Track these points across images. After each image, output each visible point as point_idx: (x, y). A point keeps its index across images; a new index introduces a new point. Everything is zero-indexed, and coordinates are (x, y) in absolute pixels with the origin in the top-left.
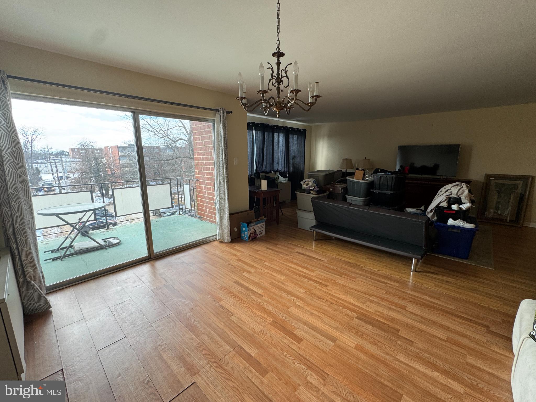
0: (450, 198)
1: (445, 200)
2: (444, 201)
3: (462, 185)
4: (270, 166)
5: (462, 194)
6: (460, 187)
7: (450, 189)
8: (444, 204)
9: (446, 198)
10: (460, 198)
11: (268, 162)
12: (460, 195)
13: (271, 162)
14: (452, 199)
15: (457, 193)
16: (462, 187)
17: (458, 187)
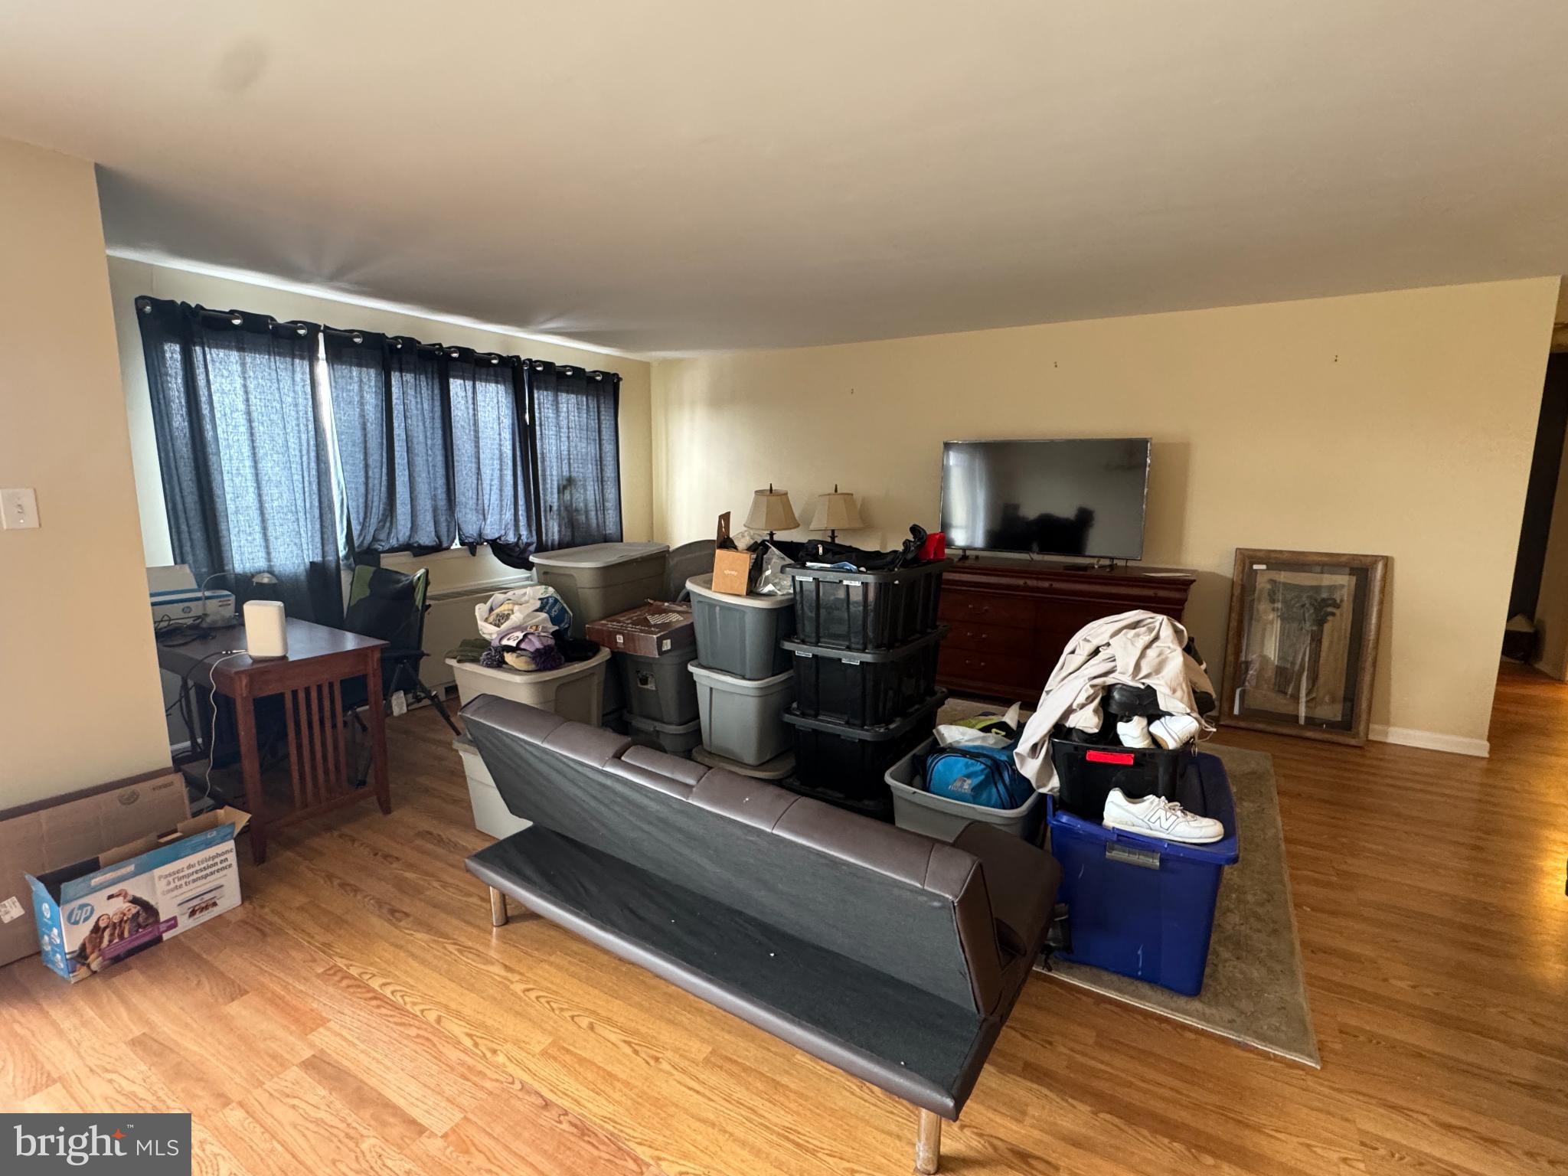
0: (1109, 689)
1: (1090, 699)
2: (1082, 706)
3: (1157, 624)
4: (436, 523)
5: (1158, 670)
6: (1148, 638)
7: (1108, 644)
8: (1087, 721)
9: (1091, 691)
10: (1150, 692)
11: (425, 504)
12: (1146, 676)
13: (442, 503)
14: (1116, 695)
15: (1137, 667)
16: (1156, 638)
17: (1138, 635)
